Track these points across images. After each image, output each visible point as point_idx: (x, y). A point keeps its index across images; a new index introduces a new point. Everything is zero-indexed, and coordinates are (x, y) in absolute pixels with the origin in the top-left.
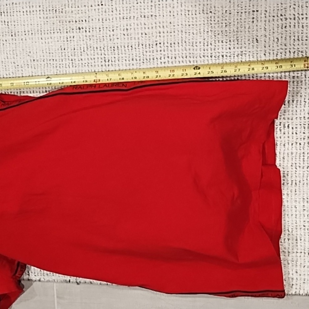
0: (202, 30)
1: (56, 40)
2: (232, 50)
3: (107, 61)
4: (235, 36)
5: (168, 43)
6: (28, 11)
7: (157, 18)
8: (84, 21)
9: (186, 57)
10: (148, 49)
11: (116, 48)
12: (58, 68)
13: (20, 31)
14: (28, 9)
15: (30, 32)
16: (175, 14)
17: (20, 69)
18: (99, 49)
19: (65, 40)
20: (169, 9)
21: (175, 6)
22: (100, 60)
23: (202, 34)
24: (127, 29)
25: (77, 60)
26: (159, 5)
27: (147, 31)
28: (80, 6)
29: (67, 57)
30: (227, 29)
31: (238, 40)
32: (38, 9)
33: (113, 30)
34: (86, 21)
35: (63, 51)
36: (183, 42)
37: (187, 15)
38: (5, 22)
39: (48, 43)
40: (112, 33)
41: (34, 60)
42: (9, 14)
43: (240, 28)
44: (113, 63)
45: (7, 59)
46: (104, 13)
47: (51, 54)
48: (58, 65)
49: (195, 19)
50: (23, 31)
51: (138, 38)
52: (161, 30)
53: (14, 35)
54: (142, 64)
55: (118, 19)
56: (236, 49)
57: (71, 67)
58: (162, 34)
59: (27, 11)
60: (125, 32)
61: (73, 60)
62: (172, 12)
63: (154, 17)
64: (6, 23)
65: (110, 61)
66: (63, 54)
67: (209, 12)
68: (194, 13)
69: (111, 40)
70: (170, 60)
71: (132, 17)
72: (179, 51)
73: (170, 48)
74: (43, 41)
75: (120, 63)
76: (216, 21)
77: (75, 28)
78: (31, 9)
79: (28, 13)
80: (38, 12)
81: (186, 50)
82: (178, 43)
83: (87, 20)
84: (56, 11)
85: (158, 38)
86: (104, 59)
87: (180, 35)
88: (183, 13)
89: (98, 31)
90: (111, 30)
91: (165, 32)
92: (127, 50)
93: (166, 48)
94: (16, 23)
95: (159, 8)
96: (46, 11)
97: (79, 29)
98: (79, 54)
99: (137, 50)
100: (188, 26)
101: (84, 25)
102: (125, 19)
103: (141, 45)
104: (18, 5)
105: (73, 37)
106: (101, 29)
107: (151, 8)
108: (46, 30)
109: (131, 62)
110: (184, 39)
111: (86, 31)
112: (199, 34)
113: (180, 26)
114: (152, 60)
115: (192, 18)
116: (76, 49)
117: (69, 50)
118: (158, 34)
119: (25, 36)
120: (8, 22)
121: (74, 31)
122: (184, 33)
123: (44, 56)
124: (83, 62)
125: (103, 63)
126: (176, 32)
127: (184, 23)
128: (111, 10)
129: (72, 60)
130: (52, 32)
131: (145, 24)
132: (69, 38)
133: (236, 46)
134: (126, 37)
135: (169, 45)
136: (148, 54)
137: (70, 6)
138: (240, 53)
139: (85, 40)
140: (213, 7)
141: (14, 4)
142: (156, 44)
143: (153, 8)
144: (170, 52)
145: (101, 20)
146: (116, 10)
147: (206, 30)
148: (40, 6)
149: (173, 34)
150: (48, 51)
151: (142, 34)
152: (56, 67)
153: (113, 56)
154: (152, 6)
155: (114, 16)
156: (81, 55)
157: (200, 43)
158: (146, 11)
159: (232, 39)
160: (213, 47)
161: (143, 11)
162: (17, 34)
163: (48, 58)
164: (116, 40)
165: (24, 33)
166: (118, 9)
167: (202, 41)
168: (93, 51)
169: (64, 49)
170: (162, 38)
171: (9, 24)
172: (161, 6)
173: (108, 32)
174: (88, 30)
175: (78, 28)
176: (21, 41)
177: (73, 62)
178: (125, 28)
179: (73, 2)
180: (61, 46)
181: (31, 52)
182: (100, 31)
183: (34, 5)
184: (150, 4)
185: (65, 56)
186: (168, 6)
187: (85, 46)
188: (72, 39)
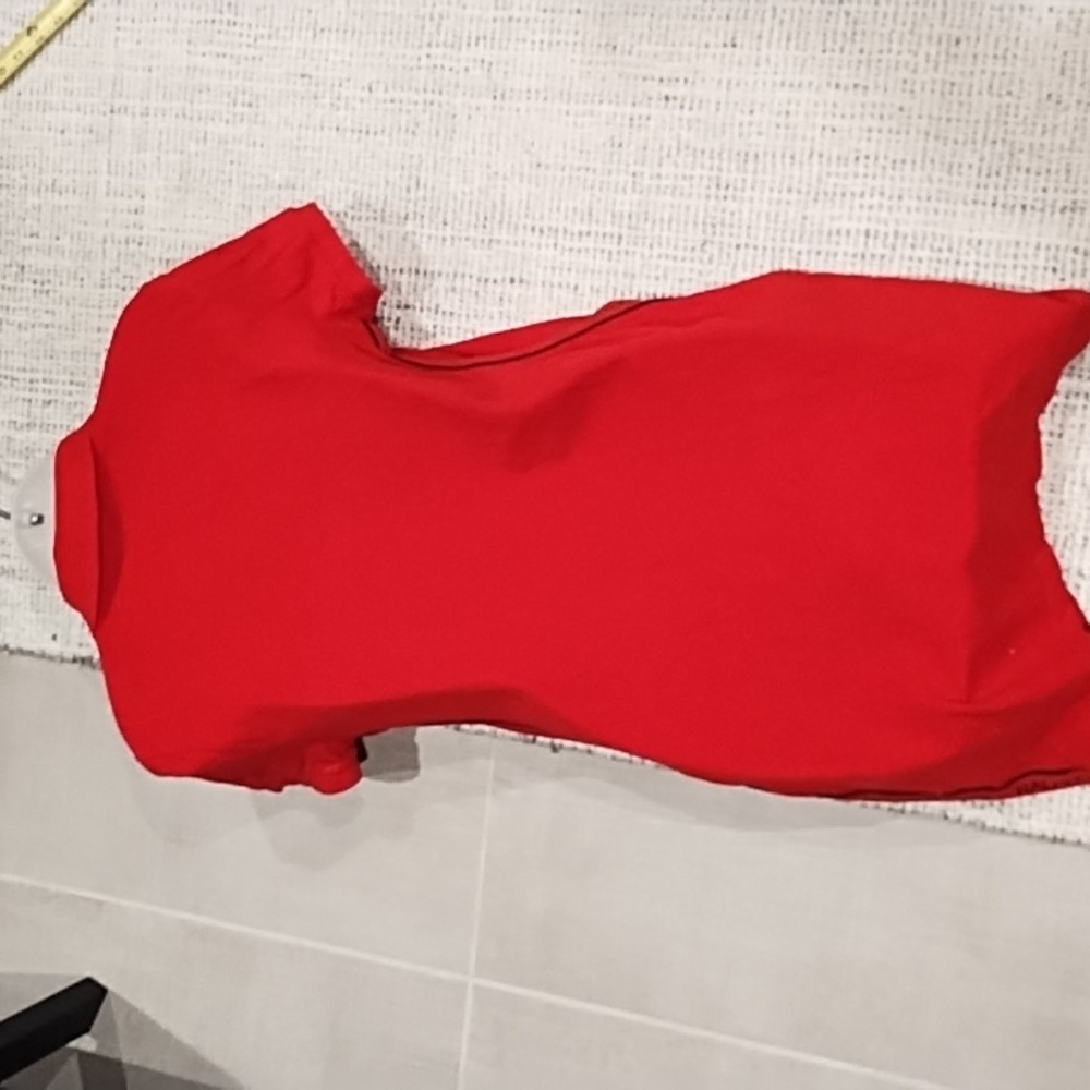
0: (979, 137)
1: (604, 120)
2: (1050, 195)
3: (723, 185)
4: (1064, 163)
5: (886, 158)
6: (546, 42)
7: (870, 93)
8: (682, 81)
9: (929, 199)
10: (833, 168)
11: (751, 157)
12: (596, 191)
13: (517, 88)
14: (546, 37)
15: (542, 95)
16: (917, 88)
17: (500, 182)
18: (707, 154)
19: (627, 121)
20: (903, 74)
21: (920, 68)
22: (705, 182)
23: (979, 146)
24: (788, 113)
25: (647, 176)
26: (880, 61)
27: (837, 122)
28: (677, 42)
29: (623, 167)
30: (1047, 140)
31: (1068, 171)
32: (571, 39)
33: (752, 112)
34: (686, 81)
35: (616, 149)
36: (928, 161)
37: (947, 96)
38: (483, 61)
39: (583, 126)
40: (747, 118)
41: (539, 165)
42: (496, 45)
43: (1078, 143)
44: (739, 194)
45: (470, 156)
46: (735, 67)
47: (584, 155)
48: (597, 185)
49: (965, 107)
50: (524, 88)
51: (813, 139)
52: (875, 124)
53: (499, 98)
54: (811, 203)
55: (769, 85)
56: (1060, 195)
57: (629, 190)
58: (875, 135)
59: (542, 42)
60: (782, 120)
61: (638, 174)
62: (909, 82)
63: (860, 89)
64: (486, 66)
65: (731, 189)
66: (615, 158)
67: (1004, 92)
68: (965, 90)
69: (741, 135)
70: (886, 202)
71: (805, 85)
72: (912, 180)
73: (889, 172)
74: (571, 119)
75: (757, 194)
76: (1021, 118)
77: (655, 95)
78: (556, 37)
79: (545, 46)
80: (570, 48)
81: (930, 180)
82: (914, 162)
83: (690, 80)
85: (864, 143)
86: (715, 182)
87: (922, 142)
88: (938, 88)
89: (713, 108)
90: (747, 111)
91: (885, 130)
92: (779, 166)
93: (879, 171)
96: (592, 45)
97: (667, 98)
98: (656, 159)
99: (806, 167)
100: (943, 121)
101: (680, 90)
102: (787, 88)
103: (816, 157)
104: (522, 24)
105: (648, 118)
106: (722, 107)
107: (858, 68)
108: (582, 92)
109: (785, 196)
110: (930, 154)
111: (682, 107)
112: (970, 146)
113: (925, 119)
114: (838, 197)
115: (961, 104)
116: (649, 148)
117: (632, 148)
118: (866, 135)
119: (528, 102)
120: (491, 64)
121: (654, 102)
122: (931, 139)
123: (565, 157)
124: (664, 182)
125: (713, 190)
126: (913, 133)
127: (936, 113)
128: (754, 60)
129: (634, 175)
130: (597, 99)
131: (835, 105)
132: (636, 118)
133: (1063, 185)
134: (782, 131)
135: (889, 164)
136: (833, 180)
137: (654, 39)
138: (1069, 204)
139: (676, 129)
140: (1017, 81)
141: (514, 20)
142: (857, 159)
143: (863, 68)
144: (888, 182)
145: (724, 83)
146: (768, 60)
147: (990, 137)
148: (577, 33)
149: (902, 138)
150: (578, 147)
151: (824, 128)
152: (592, 188)
153: (740, 176)
154: (860, 62)
155: (761, 77)
156: (660, 165)
157: (970, 166)
158: (844, 72)
159: (1054, 167)
160: (1002, 181)
161: (835, 70)
162: (507, 95)
163: (576, 164)
164: (754, 138)
165: (524, 95)
166: (773, 60)
167: (976, 163)
168: (690, 159)
169: (621, 145)
170: (874, 144)
171: (494, 67)
173: (738, 114)
174: (687, 104)
175: (663, 96)
176: (515, 114)
177: (638, 179)
178: (784, 108)
179: (663, 30)
180: (612, 138)
181: (537, 145)
182: (718, 110)
183: (564, 28)
184: (856, 56)
185: (619, 161)
186: (901, 67)
187: (674, 144)
188: (644, 121)
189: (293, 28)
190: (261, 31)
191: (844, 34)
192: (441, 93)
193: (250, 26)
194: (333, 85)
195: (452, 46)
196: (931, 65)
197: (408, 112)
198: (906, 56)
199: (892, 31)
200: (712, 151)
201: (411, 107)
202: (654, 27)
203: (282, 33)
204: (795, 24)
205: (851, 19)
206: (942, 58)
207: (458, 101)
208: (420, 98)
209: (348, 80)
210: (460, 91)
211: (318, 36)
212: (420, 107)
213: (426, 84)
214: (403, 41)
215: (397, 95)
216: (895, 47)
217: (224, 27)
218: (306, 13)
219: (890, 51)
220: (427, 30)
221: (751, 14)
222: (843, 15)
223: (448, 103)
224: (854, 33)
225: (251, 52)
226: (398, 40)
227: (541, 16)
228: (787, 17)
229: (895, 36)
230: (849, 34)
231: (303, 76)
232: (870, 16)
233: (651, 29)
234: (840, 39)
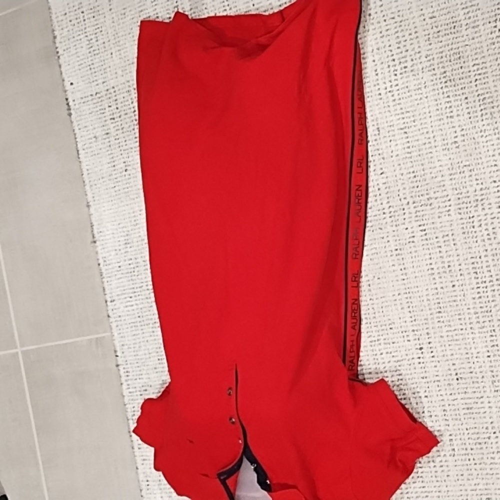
1: (401, 316)
5: (422, 472)
6: (433, 271)
8: (432, 354)
13: (405, 261)
14: (435, 271)
15: (404, 277)
16: (460, 482)
19: (403, 329)
20: (466, 473)
21: (471, 482)
26: (469, 460)
28: (451, 347)
29: (381, 333)
32: (438, 286)
33: (426, 396)
34: (433, 357)
35: (388, 327)
36: (426, 494)
38: (414, 237)
39: (395, 305)
42: (425, 242)
46: (447, 382)
50: (406, 266)
53: (397, 252)
55: (443, 403)
57: (370, 339)
59: (432, 269)
61: (379, 342)
62: (462, 477)
63: (452, 453)
64: (411, 240)
66: (384, 327)
69: (414, 393)
71: (447, 423)
74: (397, 297)
77: (421, 342)
78: (437, 277)
79: (430, 272)
80: (433, 287)
82: (424, 487)
83: (434, 359)
84: (440, 312)
87: (434, 490)
89: (422, 375)
90: (426, 394)
91: (436, 469)
94: (414, 254)
95: (465, 460)
96: (438, 298)
97: (421, 349)
98: (389, 350)
101: (428, 355)
102: (443, 413)
104: (439, 255)
105: (409, 341)
106: (425, 380)
107: (463, 449)
108: (412, 300)
111: (419, 358)
113: (446, 489)
116: (395, 345)
117: (391, 336)
119: (399, 270)
120: (413, 242)
121: (417, 342)
122: (438, 494)
123: (377, 299)
124: (379, 357)
126: (438, 484)
128: (453, 392)
130: (411, 309)
132: (407, 333)
137: (450, 334)
139: (407, 358)
141: (440, 249)
143: (464, 452)
145: (437, 378)
146: (454, 400)
148: (442, 288)
149: (434, 479)
150: (384, 305)
155: (445, 397)
156: (387, 353)
158: (460, 442)
161: (459, 437)
162: (400, 257)
163: (375, 306)
165: (402, 267)
166: (455, 402)
169: (391, 329)
171: (412, 245)
172: (468, 462)
173: (424, 390)
174: (421, 360)
175: (422, 346)
176: (391, 264)
177: (377, 342)
179: (455, 338)
180: (394, 323)
181: (379, 281)
182: (423, 378)
183: (443, 280)
184: (469, 447)
185: (383, 330)
186: (469, 472)
187: (400, 358)
188: (406, 339)
189: (403, 113)
190: (396, 93)
191: (478, 438)
192: (390, 217)
193: (397, 85)
194: (378, 150)
195: (417, 216)
196: (474, 488)
197: (376, 200)
198: (475, 473)
199: (486, 464)
200: (402, 380)
201: (379, 202)
202: (456, 332)
203: (398, 107)
204: (478, 411)
205: (487, 440)
206: (479, 492)
207: (390, 229)
208: (386, 206)
209: (383, 158)
210: (394, 228)
211: (403, 131)
212: (380, 207)
213: (393, 207)
214: (412, 185)
215: (383, 191)
216: (478, 467)
217: (392, 69)
218: (412, 119)
219: (475, 464)
220: (421, 198)
221: (476, 385)
222: (488, 435)
223: (386, 223)
224: (480, 444)
225: (383, 92)
226: (412, 182)
227: (446, 265)
228: (479, 405)
229: (483, 466)
230: (479, 441)
231: (378, 128)
232: (492, 450)
233: (455, 330)
234: (476, 436)
